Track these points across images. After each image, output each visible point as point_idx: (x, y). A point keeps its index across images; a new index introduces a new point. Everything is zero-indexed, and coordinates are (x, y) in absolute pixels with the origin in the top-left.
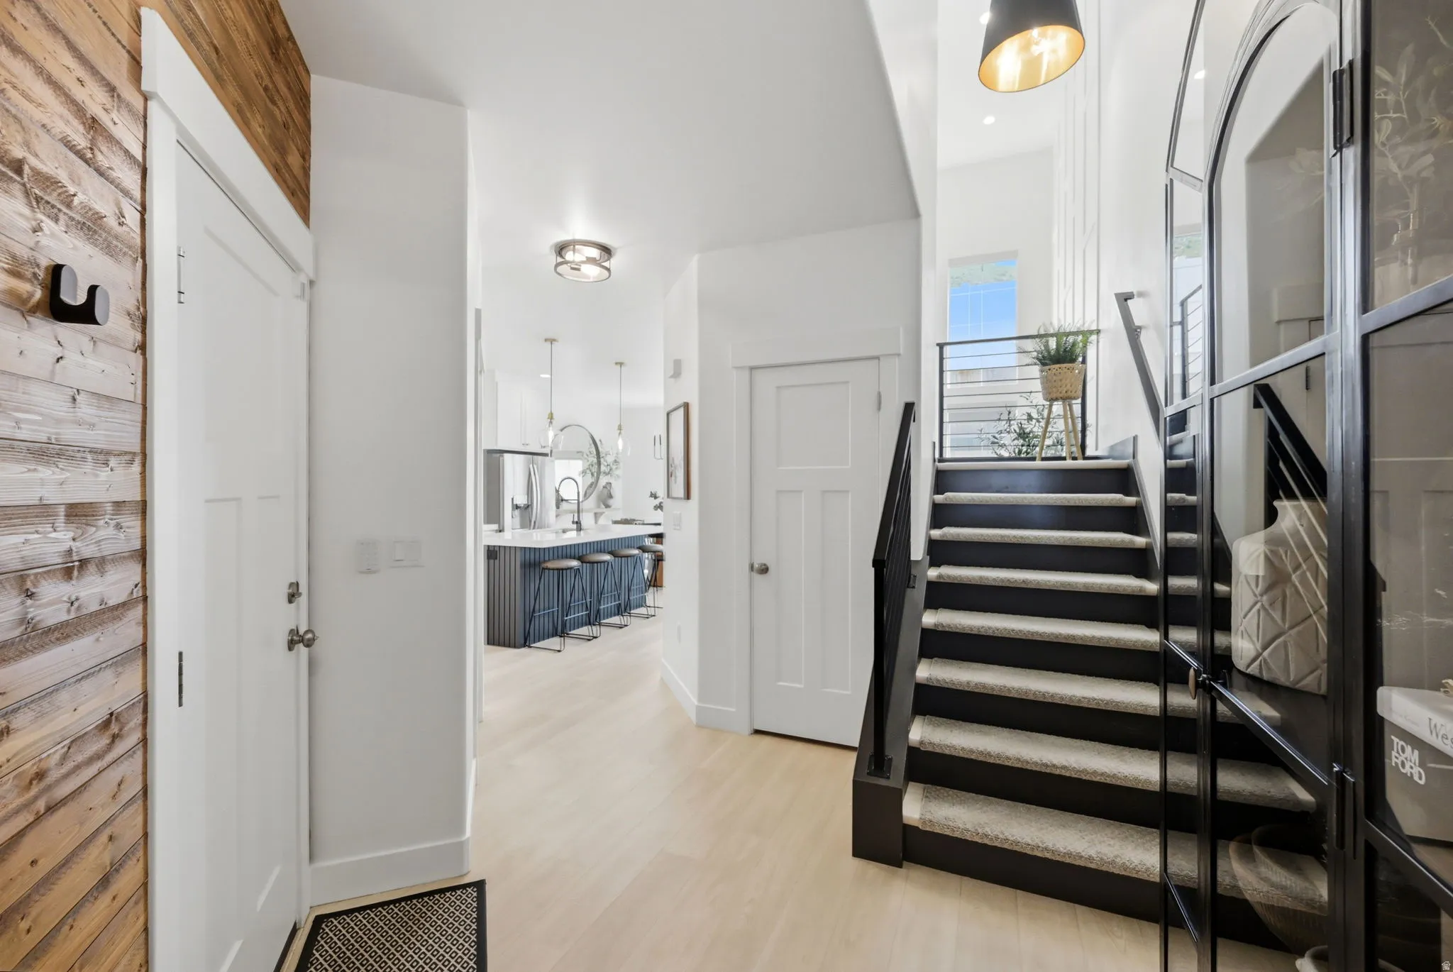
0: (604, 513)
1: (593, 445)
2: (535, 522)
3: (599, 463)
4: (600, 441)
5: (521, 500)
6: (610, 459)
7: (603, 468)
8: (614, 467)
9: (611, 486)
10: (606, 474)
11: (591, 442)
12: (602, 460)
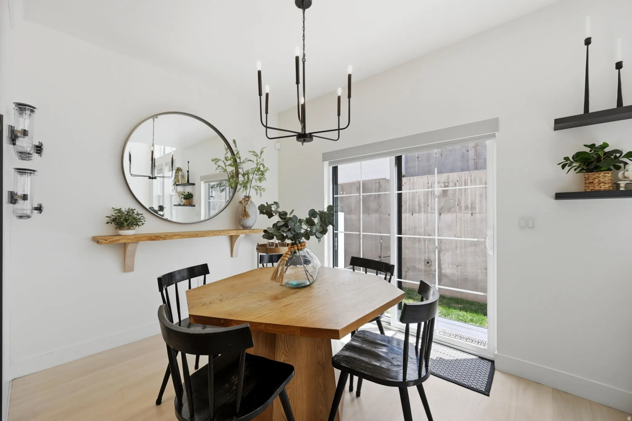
0: (238, 235)
3: (237, 173)
10: (245, 185)
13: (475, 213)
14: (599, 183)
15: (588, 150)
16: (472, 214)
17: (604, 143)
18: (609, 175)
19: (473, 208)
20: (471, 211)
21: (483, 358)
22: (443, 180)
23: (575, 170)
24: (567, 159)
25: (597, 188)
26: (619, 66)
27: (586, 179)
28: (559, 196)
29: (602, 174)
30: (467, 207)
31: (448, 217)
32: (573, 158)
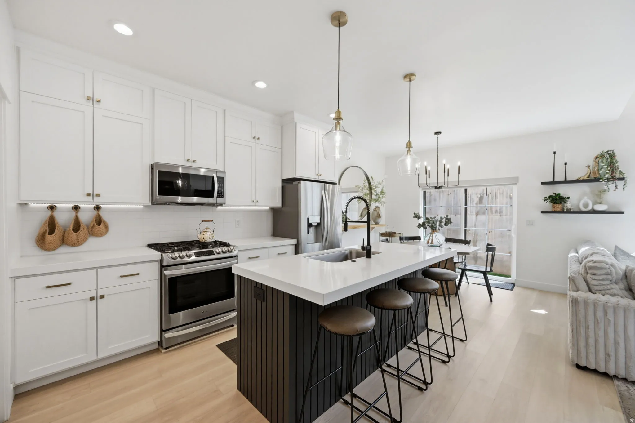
0: (375, 228)
1: (367, 181)
2: (326, 238)
3: (371, 194)
4: (372, 177)
5: (315, 220)
6: (379, 190)
7: (373, 197)
8: (381, 196)
9: (379, 209)
10: (376, 200)
11: (365, 179)
12: (373, 191)
13: (502, 215)
14: (557, 208)
15: (554, 195)
16: (500, 216)
17: (559, 193)
18: (560, 205)
19: (501, 212)
20: (499, 213)
21: (509, 283)
22: (479, 192)
23: (549, 202)
24: (546, 197)
25: (556, 210)
26: (566, 164)
27: (553, 206)
28: (542, 212)
29: (558, 205)
30: (496, 211)
31: (482, 218)
32: (549, 197)
